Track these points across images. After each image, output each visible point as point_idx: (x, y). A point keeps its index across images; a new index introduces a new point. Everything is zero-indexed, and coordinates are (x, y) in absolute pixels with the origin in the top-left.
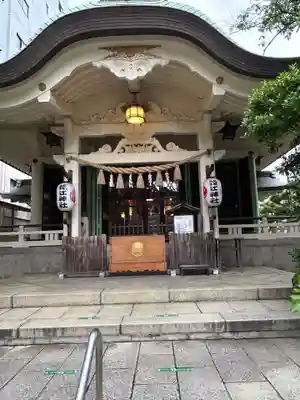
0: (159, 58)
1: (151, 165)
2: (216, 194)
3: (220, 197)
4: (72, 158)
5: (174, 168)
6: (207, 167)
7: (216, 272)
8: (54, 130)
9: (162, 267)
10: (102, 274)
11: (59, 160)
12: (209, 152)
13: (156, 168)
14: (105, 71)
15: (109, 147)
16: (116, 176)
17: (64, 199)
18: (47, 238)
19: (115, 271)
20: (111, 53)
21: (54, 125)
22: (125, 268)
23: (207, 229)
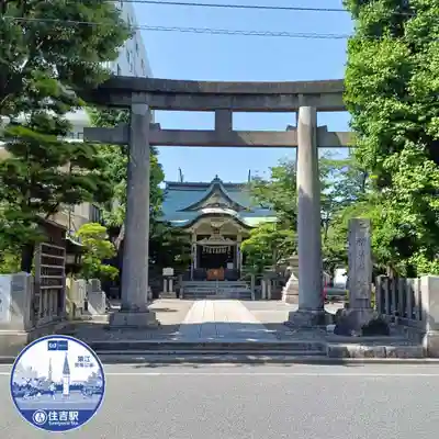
1: (221, 245)
4: (194, 242)
5: (228, 247)
9: (223, 278)
10: (205, 280)
11: (190, 242)
15: (206, 239)
16: (209, 249)
19: (209, 279)
22: (212, 278)
23: (238, 267)
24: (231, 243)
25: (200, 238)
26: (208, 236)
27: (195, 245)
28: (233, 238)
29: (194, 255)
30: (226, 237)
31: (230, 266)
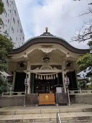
0: (53, 48)
1: (50, 73)
2: (68, 82)
3: (69, 83)
4: (29, 71)
5: (56, 74)
6: (65, 74)
7: (69, 105)
8: (24, 63)
9: (54, 103)
10: (37, 105)
11: (25, 71)
12: (65, 70)
13: (51, 74)
14: (41, 51)
15: (39, 68)
16: (40, 76)
17: (27, 82)
18: (18, 94)
19: (40, 104)
20: (42, 47)
21: (24, 62)
22: (43, 103)
23: (65, 92)
24: (56, 71)
25: (33, 68)
26: (40, 67)
27: (29, 73)
28: (59, 67)
29: (28, 80)
30: (53, 67)
31: (59, 90)
